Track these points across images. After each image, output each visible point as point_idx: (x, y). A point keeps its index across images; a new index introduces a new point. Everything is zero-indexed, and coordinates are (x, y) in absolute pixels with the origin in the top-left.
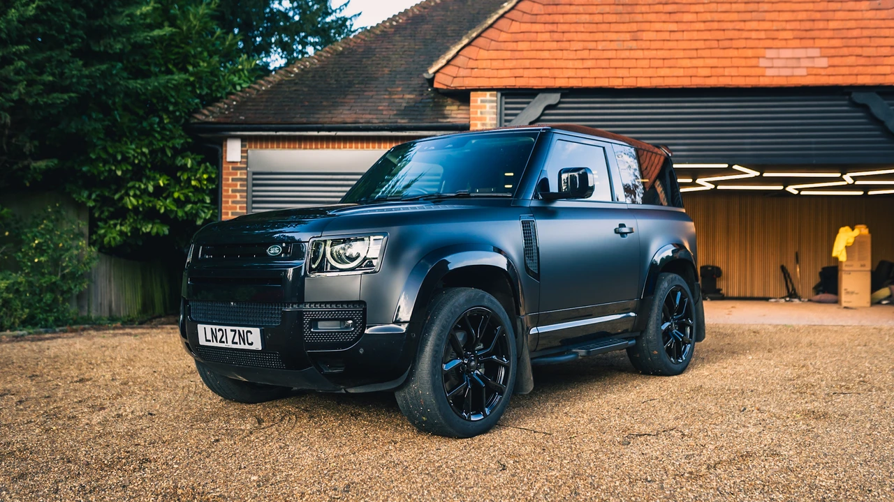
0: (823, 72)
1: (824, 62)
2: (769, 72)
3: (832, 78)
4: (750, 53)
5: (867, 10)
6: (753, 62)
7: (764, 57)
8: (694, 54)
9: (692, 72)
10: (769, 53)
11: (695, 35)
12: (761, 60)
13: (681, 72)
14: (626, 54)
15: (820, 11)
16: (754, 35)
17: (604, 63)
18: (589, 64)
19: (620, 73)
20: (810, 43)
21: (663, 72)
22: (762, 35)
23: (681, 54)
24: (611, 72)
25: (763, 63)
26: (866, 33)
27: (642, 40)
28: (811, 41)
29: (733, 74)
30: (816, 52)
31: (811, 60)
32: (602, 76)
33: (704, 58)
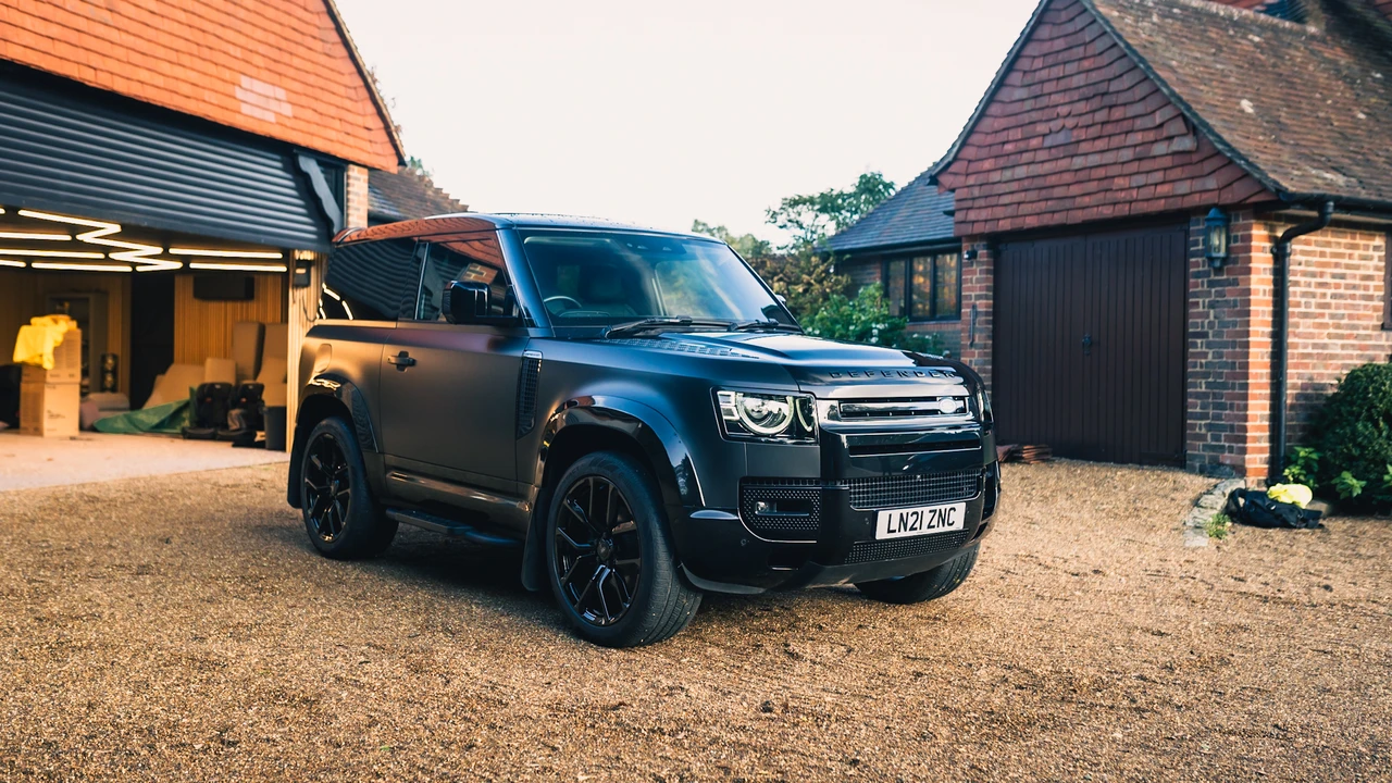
0: (288, 123)
1: (287, 110)
2: (245, 109)
3: (294, 133)
4: (227, 75)
5: (320, 53)
6: (228, 89)
7: (240, 86)
8: (172, 56)
9: (172, 84)
10: (245, 81)
11: (176, 28)
12: (237, 88)
13: (159, 81)
14: (101, 30)
15: (286, 39)
16: (232, 50)
17: (73, 37)
18: (54, 31)
19: (95, 60)
20: (276, 78)
21: (144, 75)
22: (238, 52)
23: (161, 52)
24: (82, 56)
25: (239, 94)
26: (321, 83)
27: (119, 14)
28: (277, 77)
29: (213, 101)
30: (281, 93)
31: (277, 102)
32: (72, 59)
33: (184, 66)
